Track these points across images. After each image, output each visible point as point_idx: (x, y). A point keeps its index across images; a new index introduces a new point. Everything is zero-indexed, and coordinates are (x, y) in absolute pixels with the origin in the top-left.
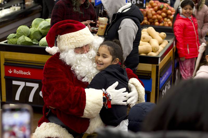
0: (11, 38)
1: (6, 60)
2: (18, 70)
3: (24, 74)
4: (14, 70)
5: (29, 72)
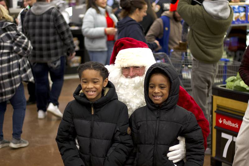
0: (229, 81)
1: (218, 106)
2: (227, 120)
3: (232, 126)
4: (224, 120)
5: (237, 124)
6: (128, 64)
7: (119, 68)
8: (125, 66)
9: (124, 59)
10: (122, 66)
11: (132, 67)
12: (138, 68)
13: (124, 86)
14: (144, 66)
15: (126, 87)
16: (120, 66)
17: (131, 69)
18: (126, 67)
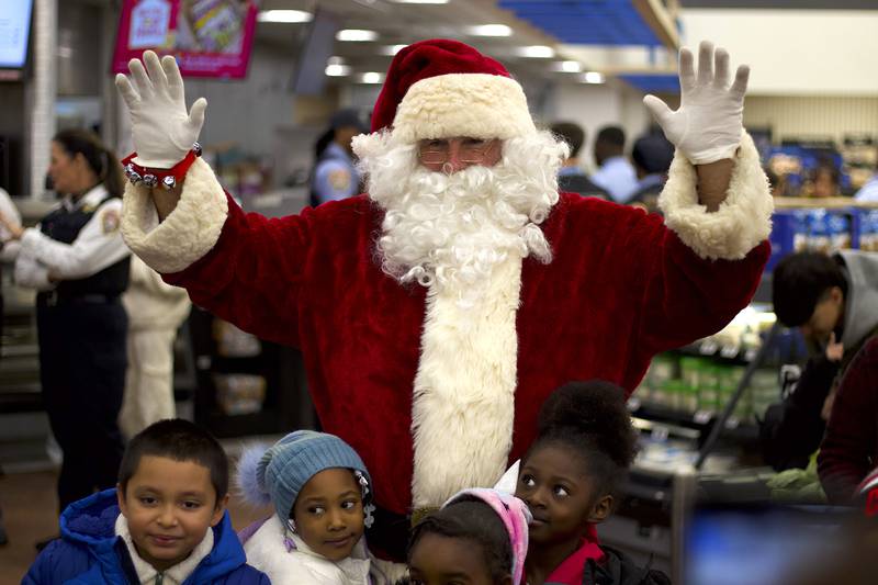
6: (443, 129)
7: (409, 144)
8: (431, 137)
9: (430, 111)
10: (422, 135)
11: (455, 139)
12: (475, 146)
13: (429, 193)
14: (501, 138)
15: (435, 197)
16: (412, 136)
17: (455, 148)
18: (438, 137)
